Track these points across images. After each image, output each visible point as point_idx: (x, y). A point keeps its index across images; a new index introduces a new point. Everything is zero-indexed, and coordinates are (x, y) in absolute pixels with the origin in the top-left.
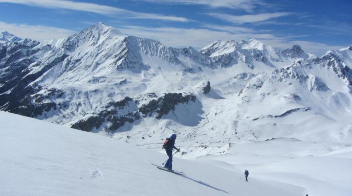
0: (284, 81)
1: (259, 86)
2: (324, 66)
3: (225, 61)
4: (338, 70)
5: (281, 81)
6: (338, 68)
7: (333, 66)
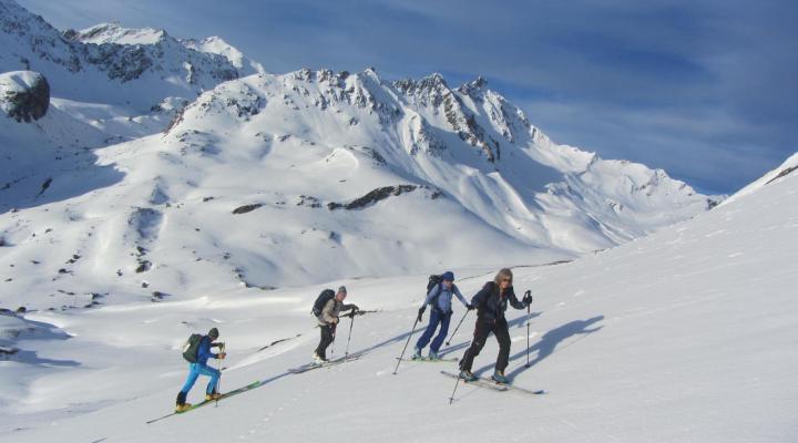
0: (332, 108)
1: (248, 109)
2: (425, 105)
3: (125, 64)
4: (460, 120)
5: (324, 108)
6: (460, 115)
7: (447, 110)
